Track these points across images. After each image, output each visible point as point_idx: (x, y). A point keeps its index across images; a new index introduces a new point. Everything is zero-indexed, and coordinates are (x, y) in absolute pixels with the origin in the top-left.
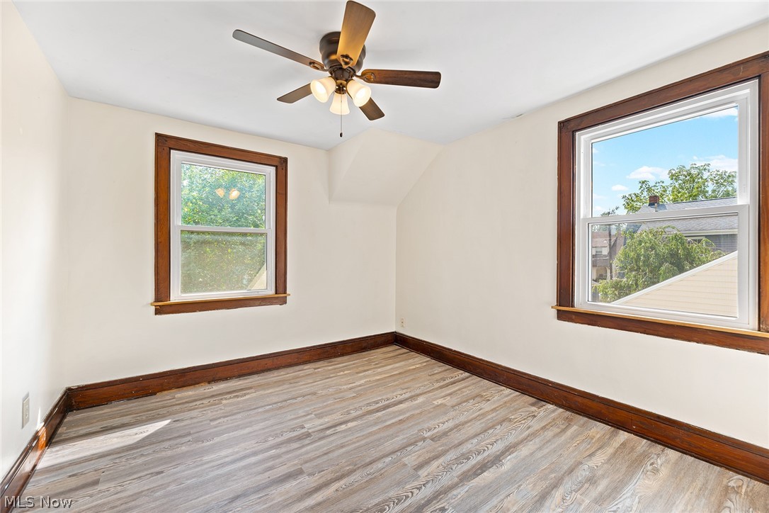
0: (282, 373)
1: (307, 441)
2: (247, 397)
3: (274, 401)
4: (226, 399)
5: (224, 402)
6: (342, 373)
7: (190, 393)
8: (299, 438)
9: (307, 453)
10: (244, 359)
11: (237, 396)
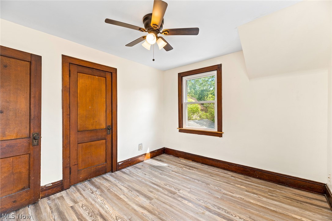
0: (217, 170)
1: (170, 195)
2: (191, 171)
3: (193, 177)
4: (186, 168)
5: (184, 168)
6: (239, 186)
7: (184, 161)
8: (171, 192)
9: (163, 197)
10: (204, 157)
11: (189, 169)
